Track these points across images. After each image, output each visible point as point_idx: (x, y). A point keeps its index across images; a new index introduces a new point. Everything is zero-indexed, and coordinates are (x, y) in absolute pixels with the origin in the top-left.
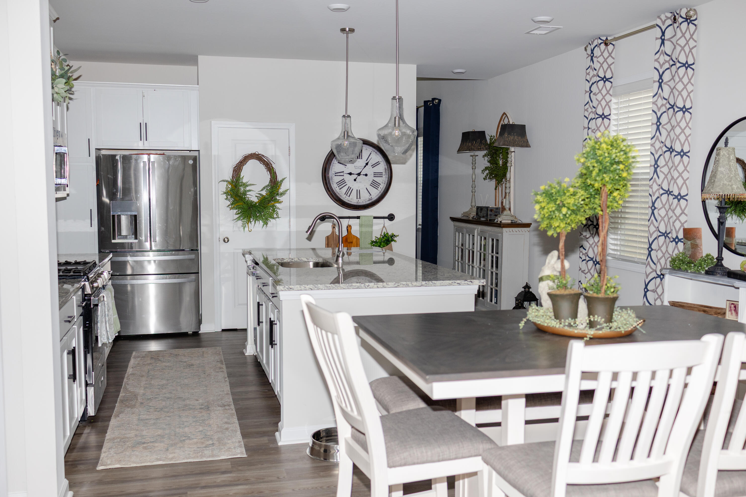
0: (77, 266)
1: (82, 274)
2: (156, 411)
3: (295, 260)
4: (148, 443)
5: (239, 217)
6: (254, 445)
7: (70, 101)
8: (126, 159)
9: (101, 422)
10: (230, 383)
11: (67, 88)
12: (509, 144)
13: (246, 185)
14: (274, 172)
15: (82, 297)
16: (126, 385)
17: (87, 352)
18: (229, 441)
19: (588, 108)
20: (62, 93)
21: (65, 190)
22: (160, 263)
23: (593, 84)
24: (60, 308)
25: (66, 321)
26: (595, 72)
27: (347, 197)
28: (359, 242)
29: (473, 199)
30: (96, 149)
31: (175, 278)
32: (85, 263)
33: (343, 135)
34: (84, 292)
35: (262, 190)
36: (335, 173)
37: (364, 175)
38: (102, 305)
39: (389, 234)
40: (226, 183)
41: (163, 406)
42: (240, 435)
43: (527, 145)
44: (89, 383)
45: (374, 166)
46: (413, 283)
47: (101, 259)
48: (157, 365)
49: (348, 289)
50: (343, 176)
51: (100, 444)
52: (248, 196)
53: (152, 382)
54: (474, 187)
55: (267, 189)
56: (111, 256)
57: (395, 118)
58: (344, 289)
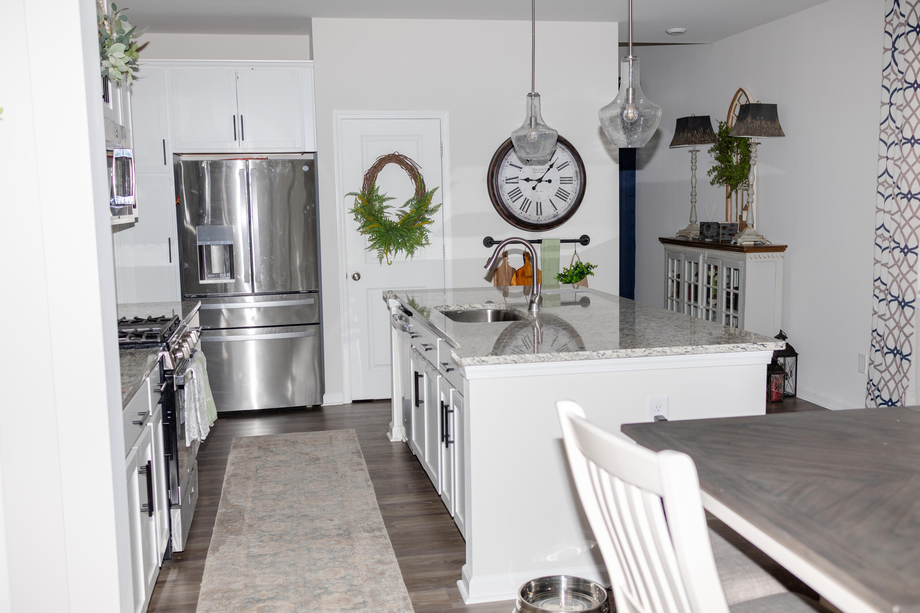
0: (151, 326)
1: (159, 340)
2: (272, 540)
3: (466, 307)
4: (265, 600)
5: (373, 244)
6: (427, 603)
7: (134, 82)
8: (215, 166)
9: (193, 559)
10: (375, 488)
11: (128, 59)
12: (754, 132)
13: (382, 199)
14: (420, 181)
15: (161, 375)
16: (227, 495)
17: (169, 457)
18: (389, 598)
19: (889, 74)
20: (121, 66)
21: (130, 213)
22: (265, 312)
23: (898, 37)
24: (124, 406)
25: (135, 423)
26: (902, 20)
27: (524, 213)
28: (541, 276)
29: (693, 212)
30: (174, 154)
31: (287, 332)
32: (163, 320)
33: (529, 122)
34: (163, 368)
35: (405, 205)
36: (507, 180)
37: (546, 181)
38: (190, 384)
39: (584, 264)
40: (354, 197)
41: (282, 531)
42: (404, 585)
43: (780, 134)
44: (173, 503)
45: (560, 168)
46: (672, 349)
47: (186, 311)
48: (268, 459)
49: (573, 360)
50: (518, 183)
51: (191, 602)
52: (385, 214)
53: (263, 488)
54: (693, 195)
55: (412, 204)
56: (199, 304)
57: (628, 90)
58: (566, 360)
